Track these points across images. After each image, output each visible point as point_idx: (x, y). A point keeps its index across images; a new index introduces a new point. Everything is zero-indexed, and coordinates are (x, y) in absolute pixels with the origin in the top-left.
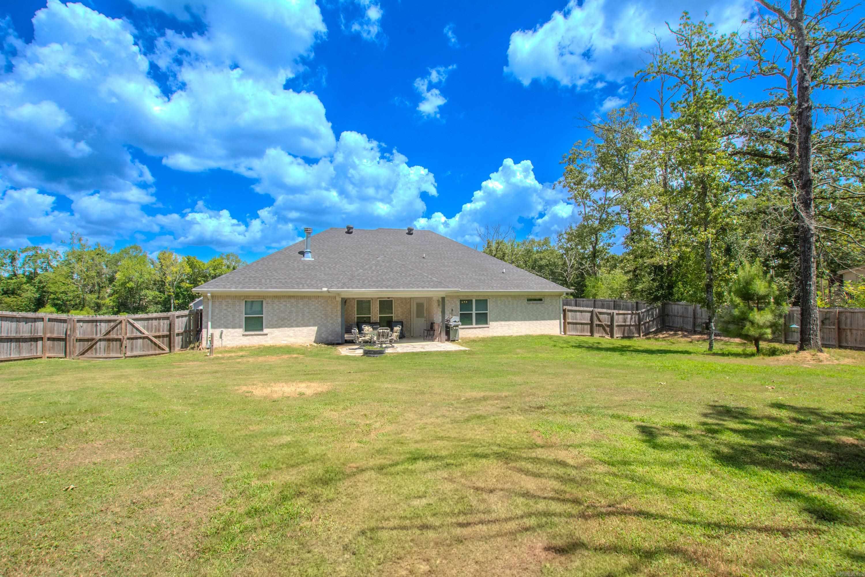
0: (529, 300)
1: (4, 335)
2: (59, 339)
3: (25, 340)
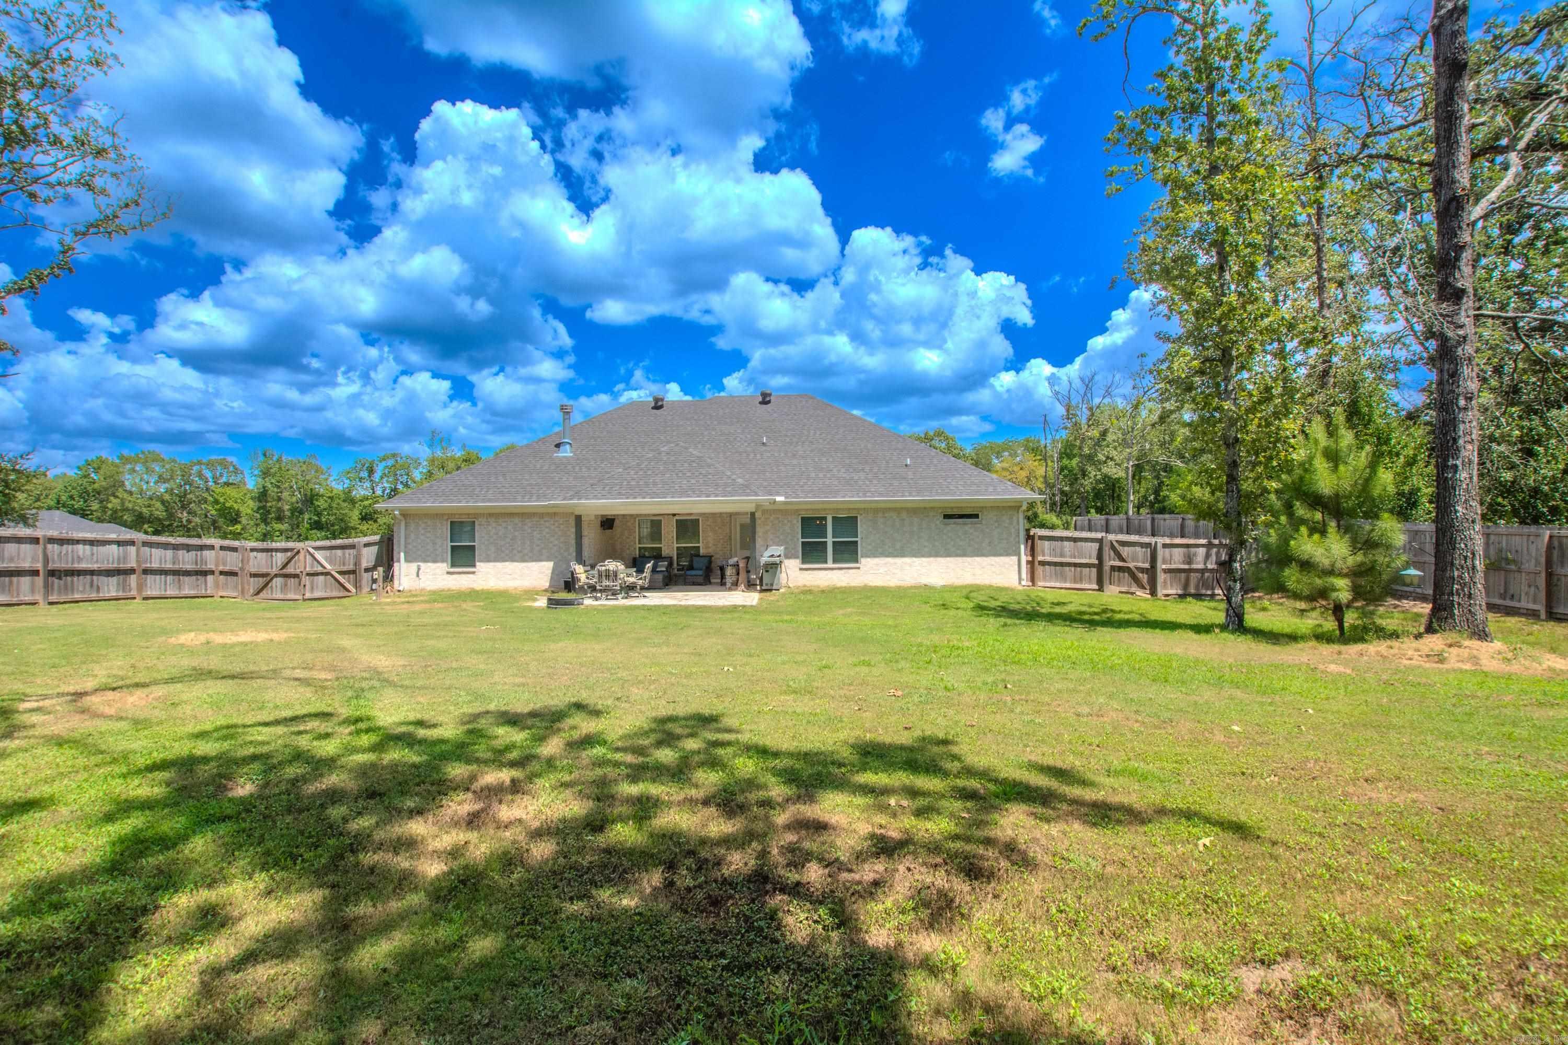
0: (947, 517)
1: (155, 565)
2: (233, 574)
3: (187, 573)
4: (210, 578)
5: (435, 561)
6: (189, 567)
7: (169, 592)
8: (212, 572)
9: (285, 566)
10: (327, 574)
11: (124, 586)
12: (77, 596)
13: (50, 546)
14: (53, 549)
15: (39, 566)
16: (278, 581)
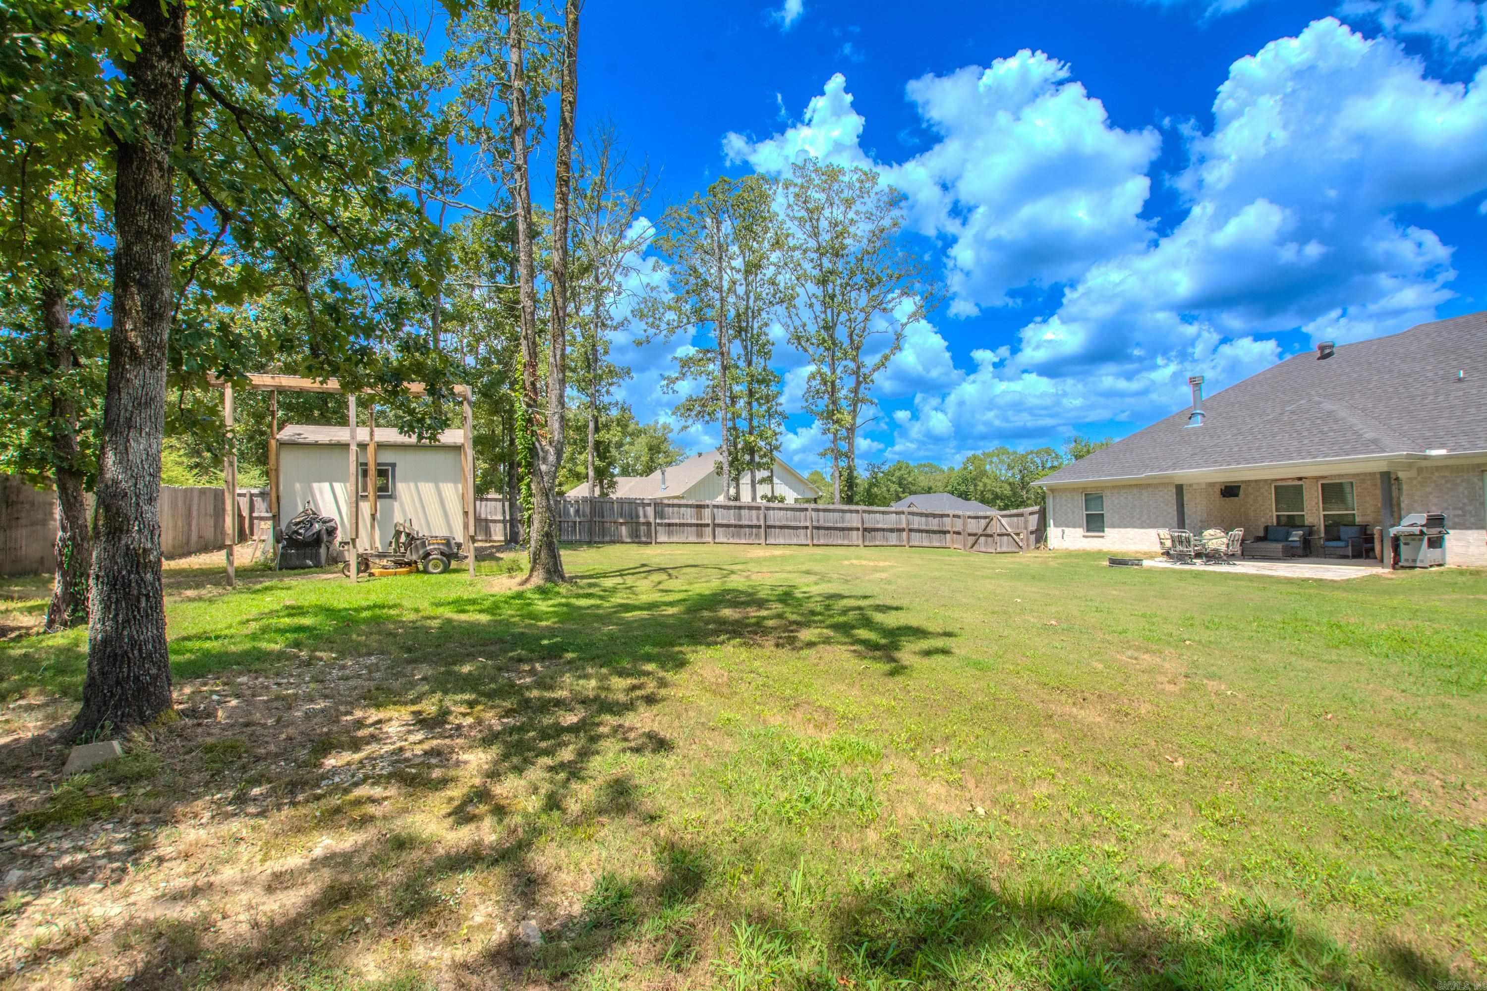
1: (916, 527)
2: (958, 533)
3: (934, 532)
4: (948, 536)
5: (1074, 527)
6: (936, 528)
7: (925, 544)
8: (949, 532)
9: (985, 529)
10: (1008, 535)
11: (900, 539)
12: (877, 543)
13: (864, 515)
14: (866, 516)
15: (860, 526)
16: (982, 539)
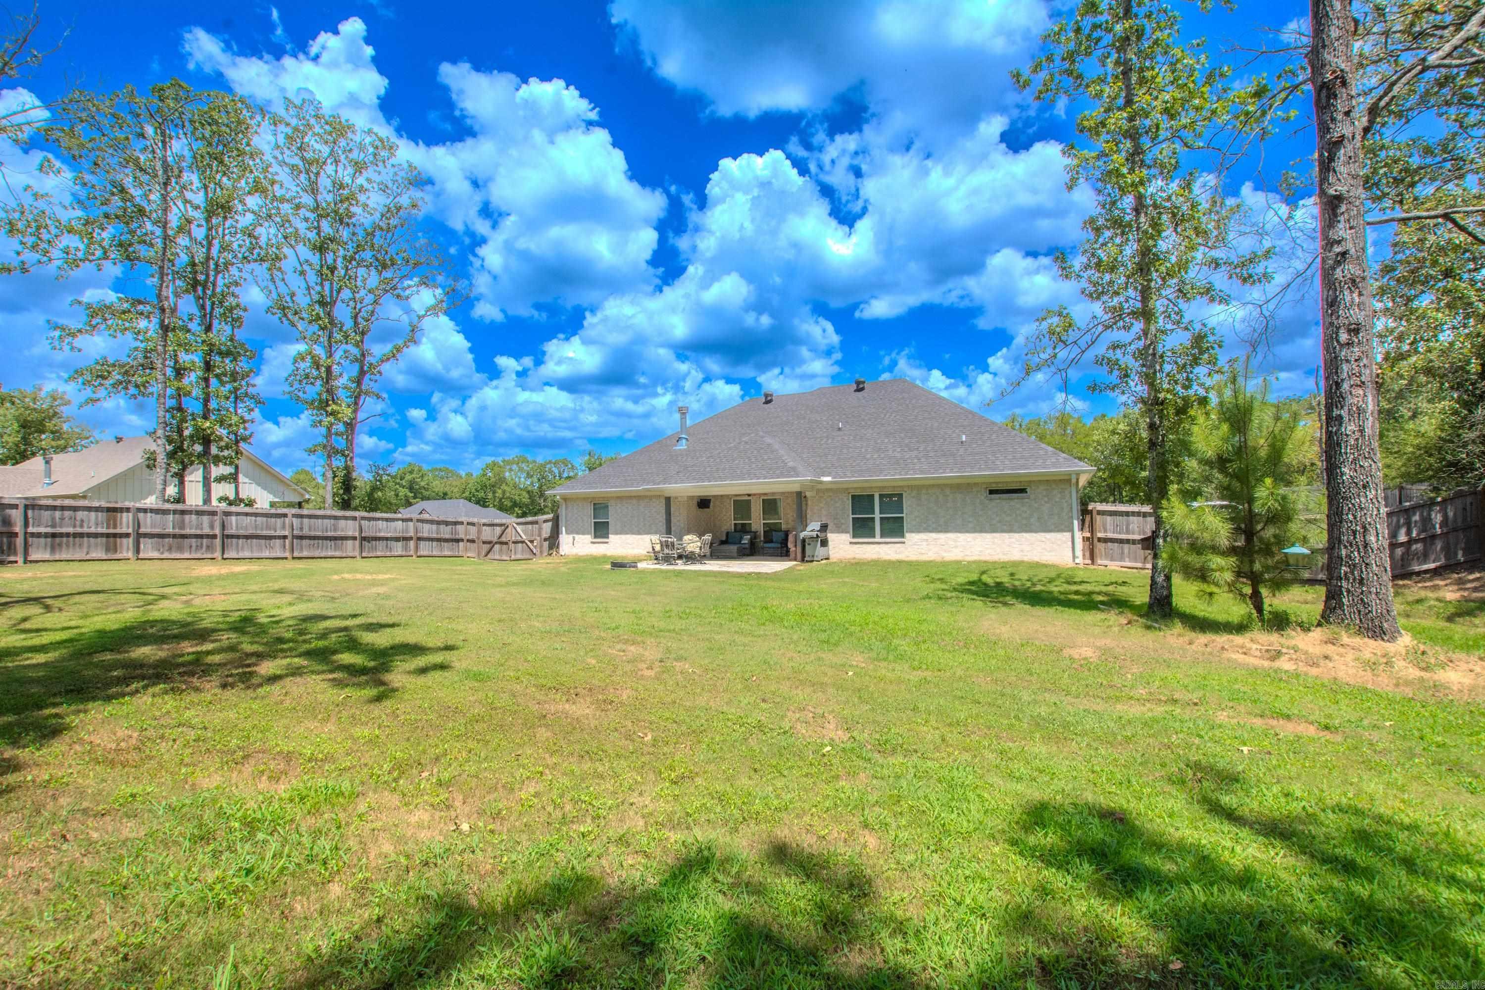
0: (992, 492)
1: (425, 535)
2: (473, 541)
3: (446, 540)
4: (461, 544)
5: (583, 534)
6: (447, 536)
7: (435, 553)
8: (462, 540)
9: (500, 537)
10: (523, 542)
11: (406, 548)
12: (379, 554)
13: (363, 522)
14: (365, 523)
15: (357, 534)
16: (497, 547)
